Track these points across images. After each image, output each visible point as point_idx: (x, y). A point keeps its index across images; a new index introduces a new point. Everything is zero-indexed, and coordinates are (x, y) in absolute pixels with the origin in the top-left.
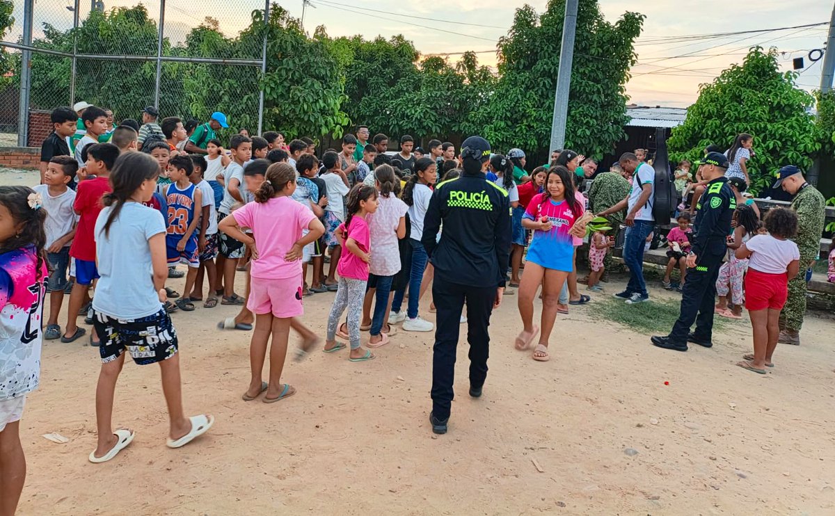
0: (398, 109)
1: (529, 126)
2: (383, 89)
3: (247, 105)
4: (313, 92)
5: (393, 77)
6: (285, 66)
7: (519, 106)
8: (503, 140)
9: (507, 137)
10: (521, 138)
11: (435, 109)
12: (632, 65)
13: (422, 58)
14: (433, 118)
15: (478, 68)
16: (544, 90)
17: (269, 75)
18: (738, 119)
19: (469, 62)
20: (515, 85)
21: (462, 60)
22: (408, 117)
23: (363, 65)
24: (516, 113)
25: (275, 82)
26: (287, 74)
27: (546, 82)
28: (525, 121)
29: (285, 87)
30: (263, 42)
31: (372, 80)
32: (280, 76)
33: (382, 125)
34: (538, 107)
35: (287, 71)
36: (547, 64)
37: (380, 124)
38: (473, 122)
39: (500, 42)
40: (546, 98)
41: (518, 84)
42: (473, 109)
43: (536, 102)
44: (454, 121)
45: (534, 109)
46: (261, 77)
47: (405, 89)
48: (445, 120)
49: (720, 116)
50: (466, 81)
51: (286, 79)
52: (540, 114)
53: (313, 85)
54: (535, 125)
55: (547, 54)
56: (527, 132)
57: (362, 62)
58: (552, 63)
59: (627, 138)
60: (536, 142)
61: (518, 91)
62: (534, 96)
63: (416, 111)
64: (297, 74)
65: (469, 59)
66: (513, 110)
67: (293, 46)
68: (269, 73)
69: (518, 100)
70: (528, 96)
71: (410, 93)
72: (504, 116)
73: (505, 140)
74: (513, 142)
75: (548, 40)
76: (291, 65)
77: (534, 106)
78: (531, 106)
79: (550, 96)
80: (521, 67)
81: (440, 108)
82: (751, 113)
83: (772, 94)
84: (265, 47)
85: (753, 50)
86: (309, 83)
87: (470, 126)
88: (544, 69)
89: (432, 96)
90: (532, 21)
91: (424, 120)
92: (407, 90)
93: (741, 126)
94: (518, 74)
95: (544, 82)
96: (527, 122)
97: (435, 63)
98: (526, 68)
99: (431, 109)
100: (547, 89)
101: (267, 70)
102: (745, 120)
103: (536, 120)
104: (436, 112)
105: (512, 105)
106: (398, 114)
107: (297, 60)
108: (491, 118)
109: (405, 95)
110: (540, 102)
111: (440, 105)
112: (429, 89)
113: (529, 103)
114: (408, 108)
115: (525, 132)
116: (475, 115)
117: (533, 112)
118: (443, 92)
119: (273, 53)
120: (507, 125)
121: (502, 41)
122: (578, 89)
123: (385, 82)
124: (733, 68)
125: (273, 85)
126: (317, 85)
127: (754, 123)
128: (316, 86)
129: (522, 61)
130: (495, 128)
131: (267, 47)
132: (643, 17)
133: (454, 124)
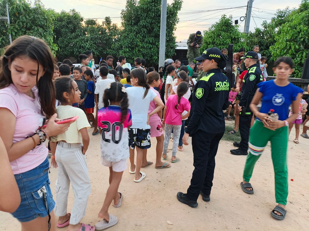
0: (78, 43)
1: (139, 50)
2: (69, 34)
3: (2, 43)
4: (38, 34)
5: (73, 29)
6: (21, 20)
7: (134, 42)
8: (128, 57)
9: (130, 56)
10: (136, 56)
11: (95, 43)
12: (177, 23)
13: (85, 20)
14: (95, 48)
15: (111, 25)
16: (144, 34)
17: (12, 25)
18: (220, 44)
19: (108, 22)
20: (131, 32)
21: (105, 21)
22: (83, 47)
23: (58, 23)
24: (133, 44)
25: (17, 29)
26: (23, 24)
27: (145, 30)
28: (137, 48)
29: (23, 31)
30: (6, 7)
31: (63, 30)
32: (19, 25)
33: (70, 51)
34: (142, 42)
35: (23, 22)
36: (144, 22)
37: (69, 51)
38: (113, 49)
39: (122, 12)
40: (145, 38)
41: (132, 31)
42: (112, 43)
43: (141, 39)
44: (104, 49)
45: (140, 43)
46: (8, 27)
47: (80, 34)
48: (100, 48)
49: (213, 43)
50: (107, 31)
51: (23, 27)
52: (143, 45)
53: (38, 30)
54: (142, 50)
55: (144, 18)
56: (138, 53)
57: (57, 22)
58: (146, 22)
59: (176, 54)
60: (142, 57)
61: (133, 35)
62: (140, 37)
63: (87, 45)
64: (28, 24)
65: (108, 20)
66: (132, 43)
67: (24, 9)
68: (12, 24)
69: (134, 39)
70: (137, 37)
71: (82, 36)
72: (128, 46)
73: (129, 57)
74: (133, 58)
75: (144, 12)
76: (25, 20)
77: (140, 41)
78: (139, 41)
79: (146, 37)
80: (133, 24)
81: (98, 43)
82: (225, 42)
83: (232, 34)
84: (7, 10)
85: (223, 16)
86: (36, 28)
87: (112, 51)
88: (143, 24)
89: (93, 37)
90: (134, 3)
91: (91, 49)
92: (81, 35)
93: (221, 47)
94: (132, 27)
95: (144, 31)
96: (138, 49)
97: (91, 22)
98: (135, 24)
99: (94, 43)
100: (145, 34)
101: (11, 23)
102: (223, 44)
103: (142, 47)
104: (96, 45)
105: (131, 41)
106: (78, 46)
107: (27, 17)
108: (122, 47)
109: (80, 37)
110: (142, 39)
111: (97, 42)
112: (91, 34)
113: (138, 40)
114: (82, 43)
115: (137, 53)
116: (114, 46)
117: (140, 44)
118: (98, 36)
119: (13, 13)
120: (129, 50)
121: (123, 12)
122: (158, 33)
123: (69, 31)
124: (217, 23)
125: (16, 31)
126: (41, 30)
127: (226, 45)
128: (39, 30)
129: (133, 21)
130: (124, 52)
131: (9, 9)
132: (182, 2)
133: (104, 51)
